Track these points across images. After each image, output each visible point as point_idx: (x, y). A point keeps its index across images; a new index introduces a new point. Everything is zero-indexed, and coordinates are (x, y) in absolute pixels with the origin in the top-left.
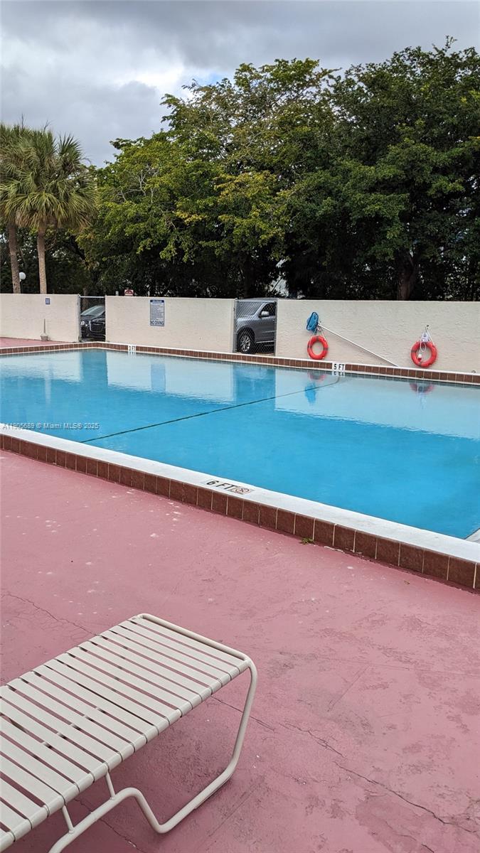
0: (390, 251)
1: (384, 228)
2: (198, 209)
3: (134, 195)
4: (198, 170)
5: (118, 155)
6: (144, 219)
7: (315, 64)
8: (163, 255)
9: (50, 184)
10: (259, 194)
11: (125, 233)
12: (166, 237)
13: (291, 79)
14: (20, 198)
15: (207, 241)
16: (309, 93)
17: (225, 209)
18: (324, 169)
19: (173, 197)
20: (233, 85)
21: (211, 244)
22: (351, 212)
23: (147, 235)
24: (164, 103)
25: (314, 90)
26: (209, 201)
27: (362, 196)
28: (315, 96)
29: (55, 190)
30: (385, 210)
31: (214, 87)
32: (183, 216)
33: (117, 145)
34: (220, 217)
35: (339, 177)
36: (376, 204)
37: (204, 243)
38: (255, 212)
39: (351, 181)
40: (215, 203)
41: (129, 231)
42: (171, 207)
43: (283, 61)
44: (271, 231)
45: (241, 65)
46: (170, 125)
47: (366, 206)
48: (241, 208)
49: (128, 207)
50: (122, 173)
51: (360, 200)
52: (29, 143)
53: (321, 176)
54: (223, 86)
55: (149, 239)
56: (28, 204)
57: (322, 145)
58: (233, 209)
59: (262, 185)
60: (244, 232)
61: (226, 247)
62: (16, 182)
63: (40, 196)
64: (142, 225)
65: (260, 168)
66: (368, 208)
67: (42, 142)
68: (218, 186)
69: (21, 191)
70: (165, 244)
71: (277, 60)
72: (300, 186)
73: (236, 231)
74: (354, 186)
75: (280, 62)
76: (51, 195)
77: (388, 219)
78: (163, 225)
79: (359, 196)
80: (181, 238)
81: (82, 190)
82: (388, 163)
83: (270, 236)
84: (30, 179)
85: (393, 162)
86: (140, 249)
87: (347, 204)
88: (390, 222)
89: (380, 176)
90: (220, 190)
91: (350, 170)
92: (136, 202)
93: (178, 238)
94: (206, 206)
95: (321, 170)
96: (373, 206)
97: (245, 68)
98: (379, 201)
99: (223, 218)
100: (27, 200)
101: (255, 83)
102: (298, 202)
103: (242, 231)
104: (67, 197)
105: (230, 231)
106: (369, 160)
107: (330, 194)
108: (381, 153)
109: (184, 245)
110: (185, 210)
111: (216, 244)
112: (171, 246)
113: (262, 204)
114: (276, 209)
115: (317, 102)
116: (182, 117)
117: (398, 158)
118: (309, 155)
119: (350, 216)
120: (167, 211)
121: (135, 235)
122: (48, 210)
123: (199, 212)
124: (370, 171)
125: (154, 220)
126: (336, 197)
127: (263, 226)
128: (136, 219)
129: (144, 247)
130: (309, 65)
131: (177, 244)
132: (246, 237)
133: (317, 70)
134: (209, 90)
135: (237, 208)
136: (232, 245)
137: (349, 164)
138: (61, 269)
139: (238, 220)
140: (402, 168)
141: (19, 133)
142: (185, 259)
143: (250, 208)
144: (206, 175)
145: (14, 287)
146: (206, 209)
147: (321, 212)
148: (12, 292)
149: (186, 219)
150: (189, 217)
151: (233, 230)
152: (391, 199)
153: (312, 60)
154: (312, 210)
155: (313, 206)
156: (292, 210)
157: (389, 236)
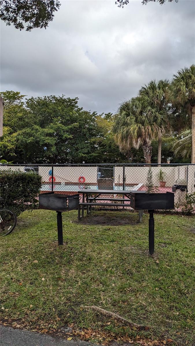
1: (51, 147)
13: (11, 97)
22: (40, 142)
25: (19, 101)
28: (19, 103)
30: (51, 142)
35: (34, 131)
44: (10, 146)
53: (28, 130)
57: (26, 120)
66: (46, 141)
71: (6, 91)
72: (20, 132)
74: (40, 134)
75: (8, 92)
77: (52, 145)
79: (42, 137)
83: (11, 148)
87: (38, 139)
89: (49, 132)
91: (37, 129)
95: (27, 128)
98: (49, 139)
102: (20, 137)
107: (31, 136)
108: (46, 125)
113: (7, 137)
114: (12, 140)
115: (19, 105)
117: (53, 127)
118: (22, 123)
124: (45, 130)
126: (34, 137)
127: (8, 145)
130: (18, 93)
132: (1, 148)
140: (55, 130)
147: (29, 141)
152: (52, 139)
153: (18, 92)
154: (25, 140)
155: (26, 139)
156: (17, 140)
157: (52, 150)
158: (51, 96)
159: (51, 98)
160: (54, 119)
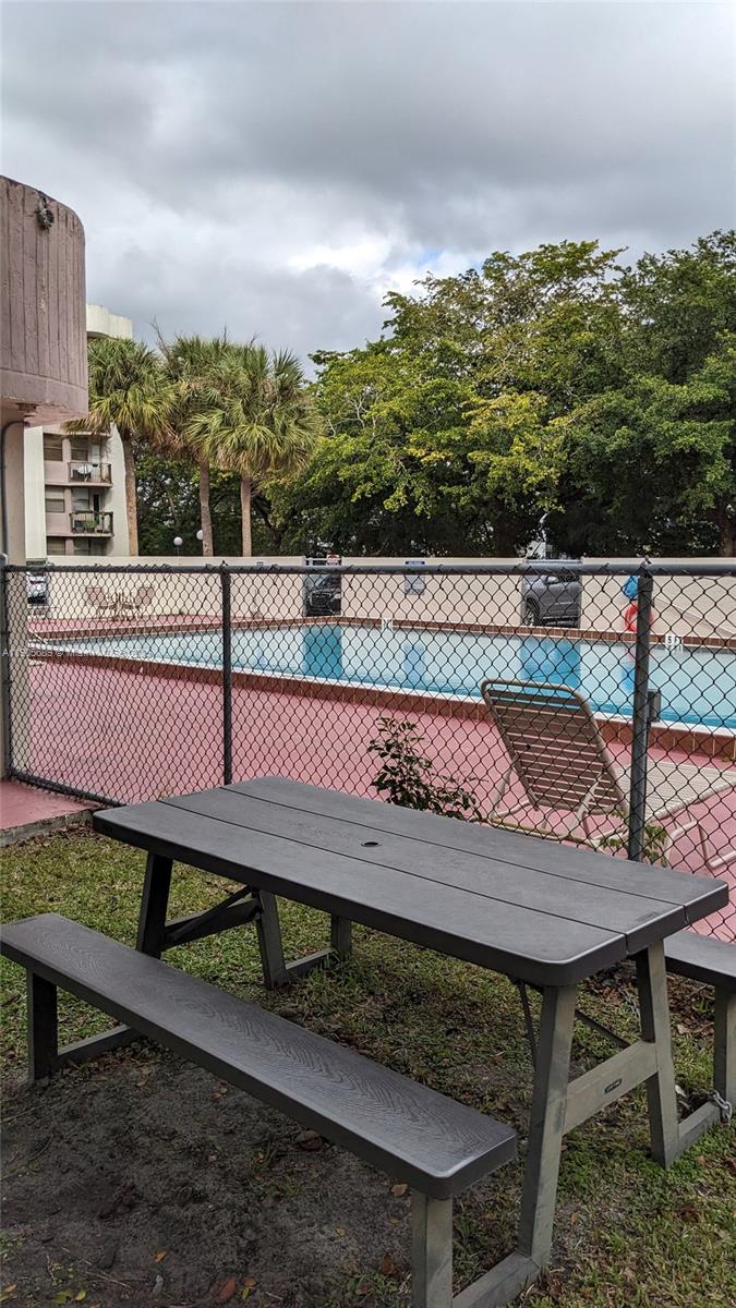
0: (709, 497)
1: (702, 467)
2: (439, 443)
3: (350, 426)
4: (439, 393)
5: (321, 371)
6: (364, 458)
7: (593, 246)
8: (388, 504)
9: (263, 414)
10: (524, 424)
11: (338, 476)
12: (394, 480)
13: (560, 268)
14: (225, 432)
15: (449, 486)
16: (586, 286)
17: (475, 444)
18: (615, 388)
19: (404, 429)
20: (481, 278)
21: (455, 490)
22: (655, 446)
23: (368, 479)
24: (388, 304)
25: (593, 281)
26: (454, 434)
27: (671, 424)
28: (594, 289)
29: (270, 421)
30: (703, 444)
31: (455, 280)
32: (419, 453)
33: (317, 360)
34: (470, 454)
35: (638, 399)
36: (692, 434)
37: (445, 489)
38: (518, 447)
39: (655, 404)
40: (464, 436)
41: (344, 474)
42: (400, 440)
43: (550, 246)
44: (539, 472)
45: (494, 254)
46: (395, 332)
47: (677, 438)
48: (499, 442)
49: (341, 444)
50: (333, 397)
51: (668, 430)
52: (237, 363)
53: (611, 399)
54: (467, 279)
55: (370, 484)
56: (235, 440)
57: (611, 357)
58: (487, 443)
59: (527, 410)
60: (504, 474)
61: (476, 492)
62: (220, 412)
63: (251, 429)
64: (362, 466)
65: (523, 388)
66: (680, 440)
67: (253, 360)
68: (467, 414)
69: (227, 423)
70: (390, 490)
71: (541, 246)
72: (582, 410)
73: (493, 473)
74: (659, 412)
75: (546, 248)
76: (265, 429)
77: (708, 455)
78: (391, 465)
79: (667, 424)
80: (414, 482)
81: (301, 421)
82: (705, 381)
83: (539, 478)
84: (239, 406)
85: (712, 379)
86: (357, 496)
87: (650, 436)
88: (710, 460)
89: (695, 398)
90: (470, 418)
91: (651, 391)
92: (352, 436)
93: (409, 482)
94: (450, 440)
95: (610, 390)
96: (686, 438)
97: (499, 257)
98: (695, 431)
99: (476, 456)
100: (234, 435)
101: (510, 275)
102: (579, 433)
103: (501, 472)
104: (284, 429)
105: (484, 473)
106: (677, 377)
107: (624, 421)
108: (693, 366)
109: (417, 492)
110: (419, 445)
111: (462, 490)
112: (399, 493)
113: (527, 436)
114: (546, 443)
115: (597, 297)
116: (409, 320)
117: (719, 374)
118: (592, 371)
119: (654, 452)
120: (396, 446)
121: (351, 479)
122: (259, 447)
123: (441, 447)
124: (682, 392)
125: (379, 459)
126: (633, 425)
127: (529, 467)
128: (354, 459)
129: (363, 494)
130: (586, 248)
131: (407, 491)
132: (505, 481)
133: (595, 255)
134: (449, 284)
135: (492, 442)
136: (485, 491)
137: (650, 382)
138: (230, 527)
139: (495, 459)
140: (726, 387)
141: (220, 350)
142: (418, 510)
143: (511, 442)
144: (449, 399)
145: (205, 549)
146: (450, 444)
147: (613, 446)
148: (202, 555)
149: (423, 457)
150: (426, 455)
151: (489, 471)
152: (710, 428)
153: (588, 242)
154: (600, 444)
155: (602, 438)
156: (571, 444)
157: (710, 477)
158: (716, 233)
159: (716, 242)
160: (725, 335)
